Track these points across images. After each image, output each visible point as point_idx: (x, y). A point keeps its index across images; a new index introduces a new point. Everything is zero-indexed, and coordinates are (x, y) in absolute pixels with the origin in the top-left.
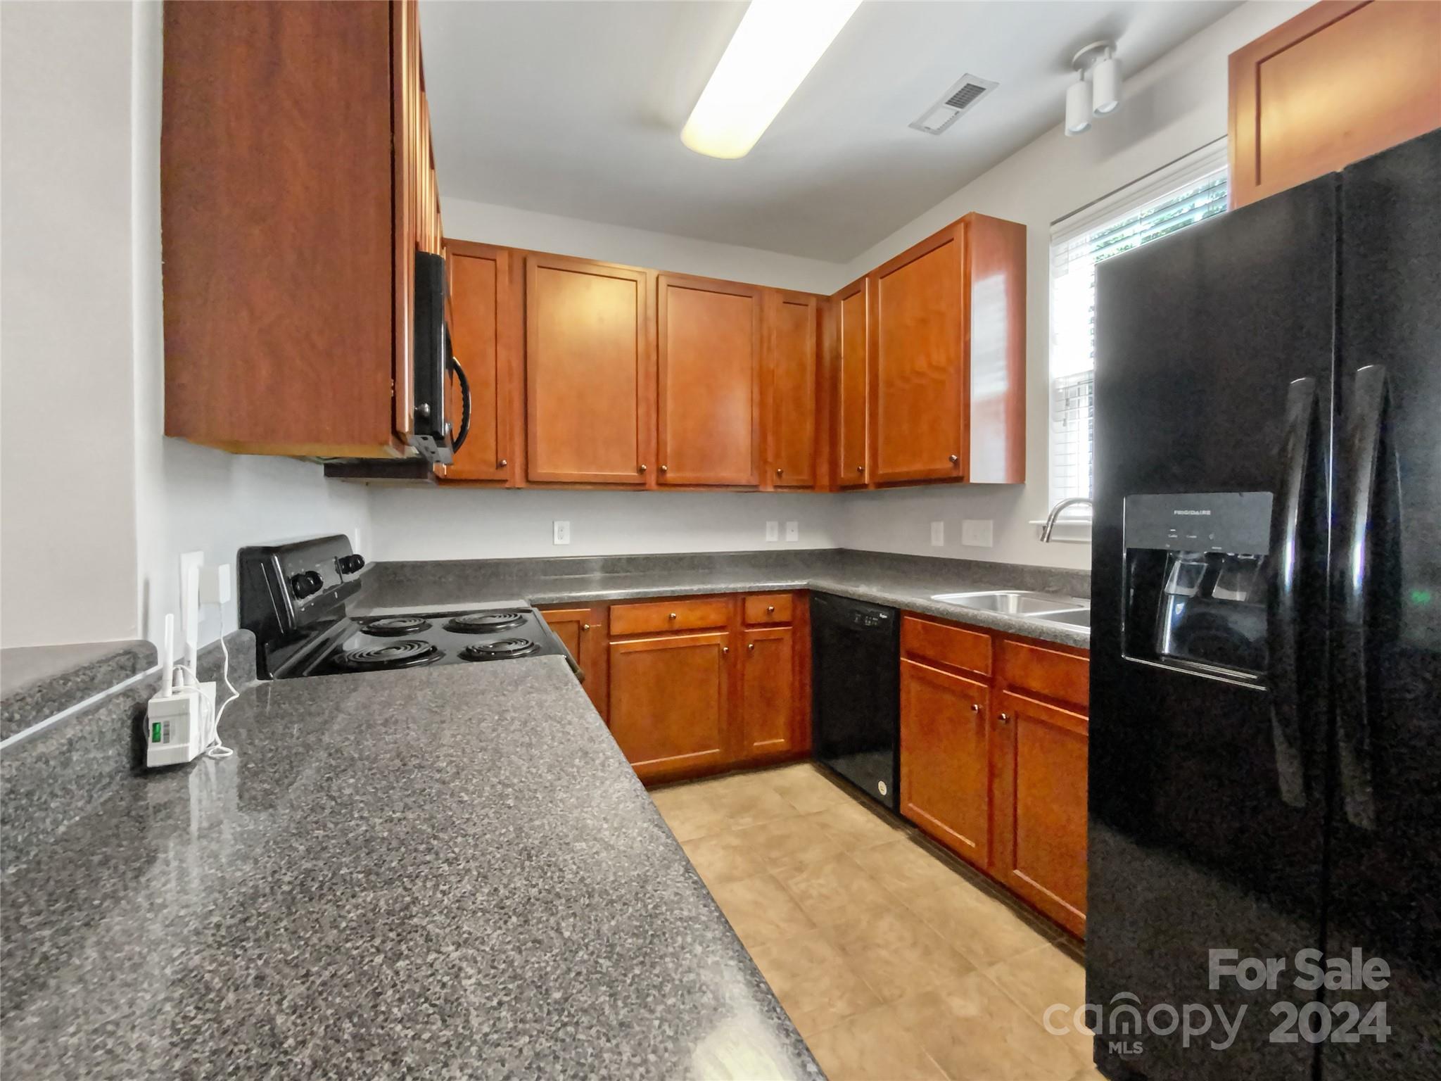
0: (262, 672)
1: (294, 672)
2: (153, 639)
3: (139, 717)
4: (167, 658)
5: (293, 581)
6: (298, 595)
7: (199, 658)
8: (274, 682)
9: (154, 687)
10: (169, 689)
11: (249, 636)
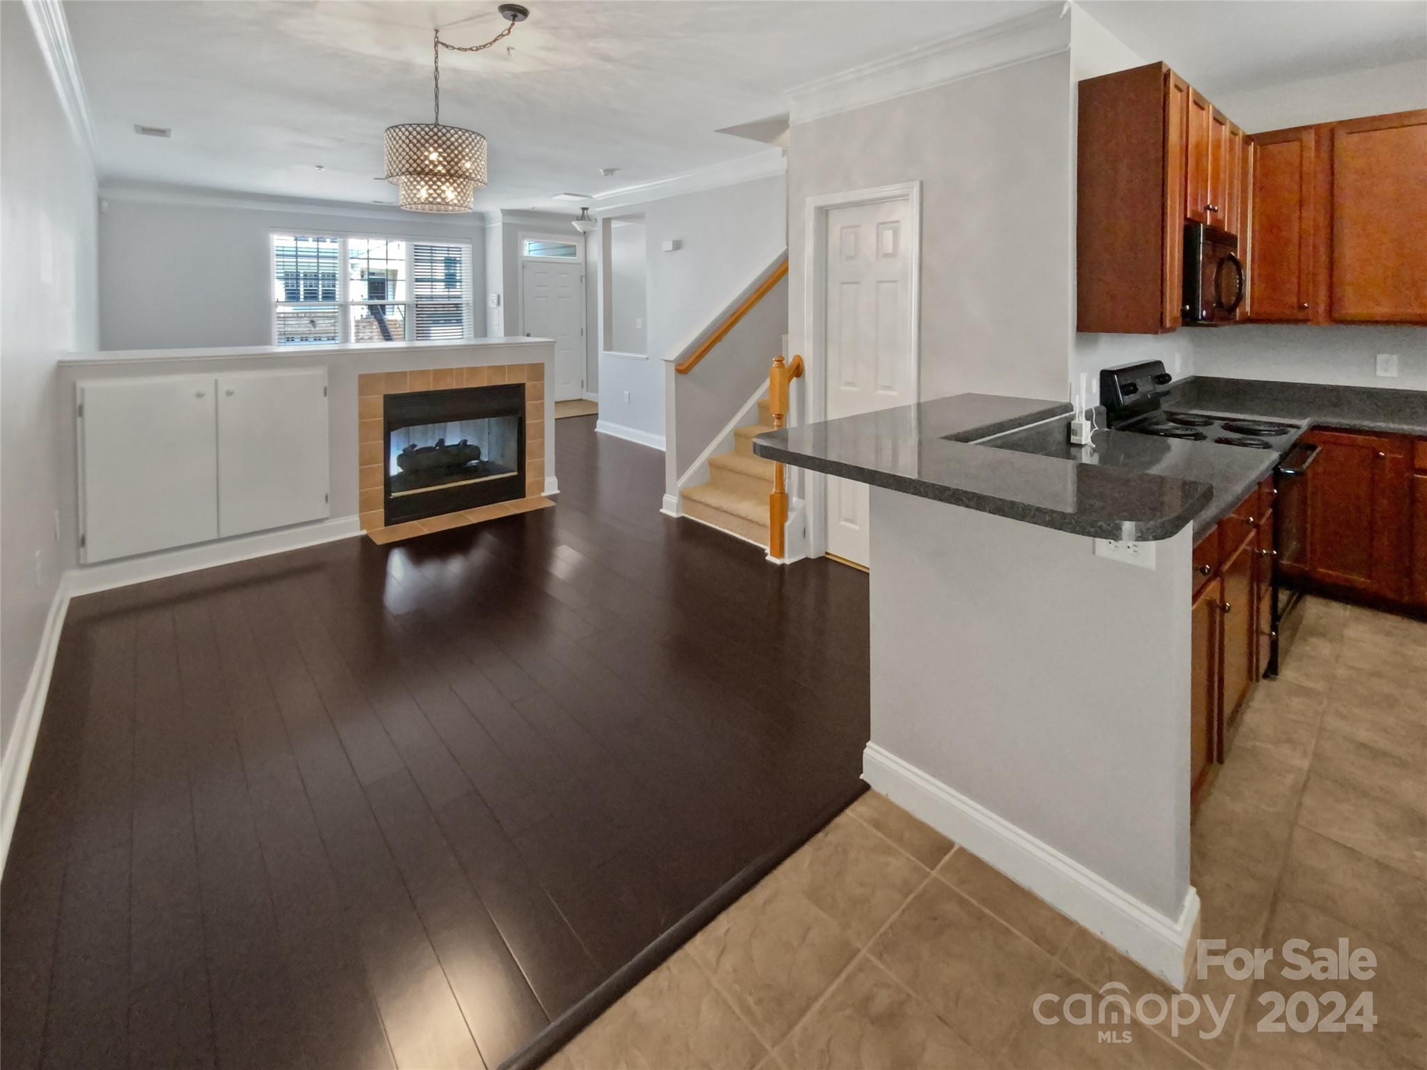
0: (1109, 426)
1: (1123, 429)
2: (1072, 403)
3: (1069, 426)
4: (1076, 410)
5: (1122, 387)
6: (1125, 393)
7: (1086, 413)
8: (1113, 430)
9: (1073, 417)
10: (1077, 420)
11: (1104, 409)
